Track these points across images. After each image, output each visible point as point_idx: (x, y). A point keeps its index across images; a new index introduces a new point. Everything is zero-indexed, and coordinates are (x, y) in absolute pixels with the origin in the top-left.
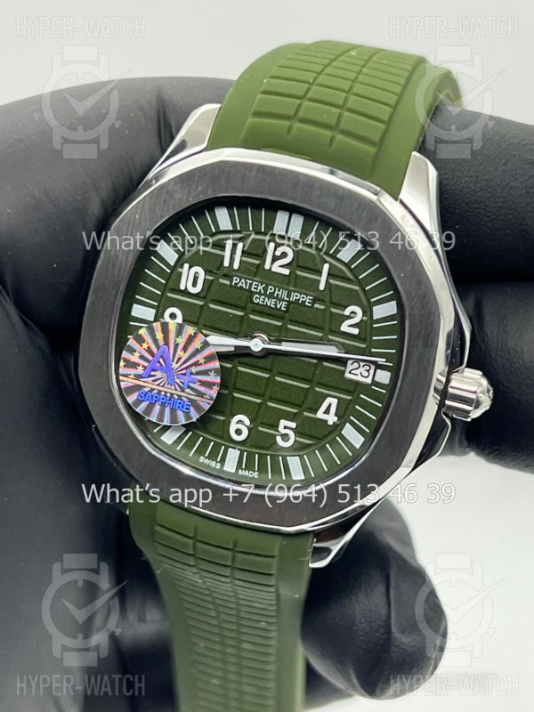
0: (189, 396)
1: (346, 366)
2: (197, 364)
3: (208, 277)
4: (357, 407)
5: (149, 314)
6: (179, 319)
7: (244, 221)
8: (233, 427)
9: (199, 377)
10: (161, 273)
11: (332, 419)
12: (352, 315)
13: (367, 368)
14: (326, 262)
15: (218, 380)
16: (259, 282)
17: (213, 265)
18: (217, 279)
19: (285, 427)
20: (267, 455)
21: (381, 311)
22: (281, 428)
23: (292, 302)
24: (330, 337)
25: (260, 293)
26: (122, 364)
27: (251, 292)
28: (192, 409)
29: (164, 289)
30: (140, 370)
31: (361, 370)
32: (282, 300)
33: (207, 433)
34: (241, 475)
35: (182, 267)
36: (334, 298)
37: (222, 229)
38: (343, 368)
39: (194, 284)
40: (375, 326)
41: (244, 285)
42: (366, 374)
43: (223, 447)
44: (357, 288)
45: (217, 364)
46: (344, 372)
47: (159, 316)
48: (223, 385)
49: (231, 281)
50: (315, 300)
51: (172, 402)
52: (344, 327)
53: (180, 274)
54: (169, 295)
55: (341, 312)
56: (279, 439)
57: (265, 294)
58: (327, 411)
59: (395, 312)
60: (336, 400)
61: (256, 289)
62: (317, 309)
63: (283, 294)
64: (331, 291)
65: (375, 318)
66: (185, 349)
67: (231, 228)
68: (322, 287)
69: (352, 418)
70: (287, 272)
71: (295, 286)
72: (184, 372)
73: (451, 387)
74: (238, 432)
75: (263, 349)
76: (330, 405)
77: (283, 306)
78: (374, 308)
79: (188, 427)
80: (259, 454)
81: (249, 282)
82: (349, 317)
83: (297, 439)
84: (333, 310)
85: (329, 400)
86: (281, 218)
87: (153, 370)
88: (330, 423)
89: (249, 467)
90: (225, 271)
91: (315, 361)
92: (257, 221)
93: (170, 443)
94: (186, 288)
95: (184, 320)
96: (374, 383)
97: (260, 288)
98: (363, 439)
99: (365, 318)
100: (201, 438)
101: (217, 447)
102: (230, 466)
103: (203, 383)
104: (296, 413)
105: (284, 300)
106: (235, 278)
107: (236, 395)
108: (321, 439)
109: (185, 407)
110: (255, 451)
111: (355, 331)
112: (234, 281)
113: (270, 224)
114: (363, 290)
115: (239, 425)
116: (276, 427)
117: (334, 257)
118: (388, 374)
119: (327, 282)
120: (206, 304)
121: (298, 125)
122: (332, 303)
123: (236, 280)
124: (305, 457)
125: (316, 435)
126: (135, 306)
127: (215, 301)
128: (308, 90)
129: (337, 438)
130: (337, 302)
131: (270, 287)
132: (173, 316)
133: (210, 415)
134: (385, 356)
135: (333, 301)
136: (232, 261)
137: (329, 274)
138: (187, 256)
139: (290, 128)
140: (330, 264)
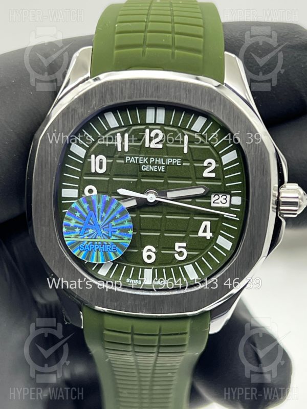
0: (114, 241)
1: (210, 199)
2: (115, 219)
3: (109, 161)
4: (223, 223)
5: (73, 193)
6: (95, 193)
7: (125, 119)
8: (145, 254)
9: (118, 227)
10: (77, 164)
11: (209, 235)
12: (209, 165)
13: (224, 197)
16: (143, 157)
17: (110, 152)
18: (114, 161)
19: (179, 247)
20: (170, 268)
21: (227, 159)
22: (177, 249)
23: (168, 165)
24: (197, 183)
25: (145, 164)
26: (64, 230)
27: (139, 164)
28: (117, 248)
29: (80, 174)
30: (77, 231)
31: (221, 199)
33: (130, 262)
35: (90, 156)
36: (198, 156)
37: (112, 127)
38: (209, 201)
39: (101, 167)
40: (225, 169)
41: (134, 161)
42: (224, 201)
43: (140, 270)
44: (208, 147)
45: (129, 216)
46: (210, 203)
47: (81, 193)
48: (134, 230)
49: (125, 160)
50: (183, 160)
51: (103, 248)
52: (206, 174)
53: (90, 162)
54: (85, 178)
55: (201, 165)
56: (177, 256)
57: (149, 164)
58: (205, 231)
59: (237, 157)
60: (209, 223)
62: (185, 166)
63: (161, 161)
64: (192, 153)
65: (224, 164)
66: (105, 211)
67: (118, 125)
68: (186, 151)
69: (221, 231)
71: (168, 155)
72: (107, 226)
73: (282, 197)
74: (149, 257)
75: (156, 201)
76: (206, 226)
77: (162, 169)
78: (222, 158)
79: (115, 262)
80: (165, 268)
81: (137, 158)
82: (207, 167)
83: (189, 253)
84: (196, 165)
85: (204, 223)
87: (87, 229)
88: (208, 238)
90: (119, 154)
91: (190, 200)
92: (134, 118)
93: (105, 275)
94: (95, 171)
95: (98, 192)
96: (231, 205)
97: (145, 160)
98: (231, 244)
99: (218, 165)
100: (125, 267)
101: (136, 271)
102: (148, 280)
103: (121, 230)
104: (184, 237)
105: (162, 165)
106: (127, 157)
107: (142, 234)
108: (204, 250)
109: (113, 248)
110: (162, 267)
111: (213, 175)
112: (127, 160)
113: (143, 118)
114: (213, 147)
115: (149, 253)
116: (173, 249)
117: (189, 130)
118: (240, 198)
119: (188, 147)
120: (111, 179)
121: (147, 49)
122: (194, 160)
123: (128, 159)
124: (196, 263)
125: (200, 248)
126: (63, 190)
127: (117, 175)
128: (146, 26)
129: (215, 247)
130: (197, 159)
131: (151, 159)
132: (90, 191)
133: (129, 250)
134: (235, 187)
135: (195, 159)
136: (123, 147)
137: (189, 142)
138: (92, 150)
139: (144, 53)
140: (188, 135)
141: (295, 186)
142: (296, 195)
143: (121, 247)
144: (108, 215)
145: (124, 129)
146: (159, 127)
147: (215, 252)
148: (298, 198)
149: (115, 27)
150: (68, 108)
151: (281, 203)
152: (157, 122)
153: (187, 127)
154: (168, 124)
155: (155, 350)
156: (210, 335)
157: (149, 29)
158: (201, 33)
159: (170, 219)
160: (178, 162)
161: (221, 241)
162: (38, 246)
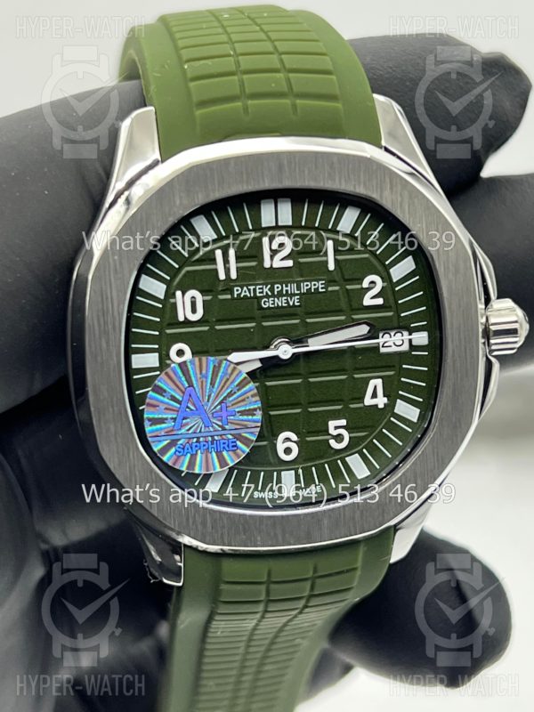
0: (233, 432)
2: (230, 395)
3: (209, 298)
4: (402, 379)
5: (151, 360)
6: (188, 355)
7: (227, 226)
8: (280, 447)
9: (237, 408)
10: (153, 310)
11: (381, 401)
12: (372, 285)
13: (399, 335)
15: (258, 403)
16: (263, 284)
17: (207, 283)
18: (215, 297)
19: (336, 428)
20: (324, 464)
21: (399, 271)
22: (332, 431)
23: (304, 294)
24: (355, 317)
25: (267, 296)
27: (257, 298)
28: (239, 444)
29: (161, 327)
30: (169, 424)
31: (394, 339)
32: (293, 295)
33: (257, 464)
35: (174, 296)
36: (350, 273)
39: (194, 311)
40: (397, 289)
41: (247, 293)
42: (400, 342)
43: (275, 473)
44: (366, 256)
45: (251, 385)
46: (378, 346)
47: (164, 359)
48: (263, 410)
49: (232, 294)
50: (330, 282)
51: (215, 446)
52: (367, 302)
53: (175, 305)
54: (168, 331)
55: (359, 286)
56: (332, 443)
57: (273, 296)
58: (374, 395)
59: (414, 267)
60: (380, 381)
61: (262, 292)
62: (331, 291)
63: (292, 288)
64: (341, 268)
65: (395, 280)
68: (331, 266)
69: (401, 392)
70: (290, 263)
71: (302, 276)
73: (492, 325)
74: (288, 451)
76: (375, 388)
77: (295, 301)
78: (391, 270)
80: (315, 466)
81: (252, 288)
82: (368, 289)
83: (352, 435)
84: (348, 287)
85: (372, 383)
87: (184, 419)
88: (381, 406)
89: (309, 481)
90: (222, 285)
92: (241, 220)
93: (216, 491)
94: (186, 318)
95: (193, 354)
96: (413, 348)
97: (266, 290)
98: (418, 411)
99: (385, 284)
100: (249, 472)
101: (268, 477)
103: (242, 413)
104: (341, 410)
105: (295, 295)
106: (236, 289)
107: (271, 413)
108: (373, 427)
109: (231, 445)
110: (309, 464)
111: (380, 301)
112: (236, 293)
113: (257, 218)
114: (375, 255)
115: (286, 444)
116: (326, 432)
117: (334, 231)
118: (425, 334)
119: (336, 260)
120: (212, 328)
121: (250, 102)
122: (346, 280)
123: (237, 290)
124: (364, 450)
125: (368, 425)
126: (134, 357)
127: (221, 321)
128: (237, 64)
129: (392, 419)
130: (351, 277)
131: (276, 286)
132: (180, 353)
133: (258, 444)
134: (416, 317)
135: (346, 277)
136: (227, 271)
137: (336, 251)
138: (175, 283)
139: (246, 109)
140: (333, 240)
141: (508, 303)
142: (514, 319)
143: (246, 441)
144: (217, 390)
145: (225, 242)
147: (393, 428)
148: (516, 322)
151: (491, 334)
152: (280, 224)
153: (330, 227)
154: (298, 224)
157: (243, 67)
158: (329, 66)
159: (315, 383)
160: (320, 285)
161: (402, 408)
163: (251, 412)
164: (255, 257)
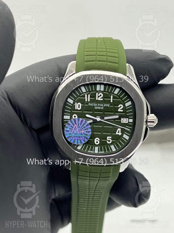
0: (84, 136)
1: (121, 120)
2: (84, 127)
3: (83, 105)
4: (126, 129)
5: (68, 117)
6: (77, 117)
7: (89, 89)
8: (95, 141)
9: (86, 131)
10: (70, 106)
11: (120, 134)
13: (126, 119)
14: (111, 95)
15: (91, 130)
16: (95, 103)
17: (83, 102)
18: (84, 105)
19: (109, 138)
20: (105, 146)
21: (127, 104)
22: (108, 139)
23: (105, 107)
24: (116, 113)
25: (96, 106)
26: (65, 131)
27: (94, 106)
28: (85, 139)
29: (71, 110)
30: (70, 132)
31: (125, 120)
33: (90, 144)
34: (99, 153)
35: (75, 104)
36: (115, 103)
37: (83, 92)
38: (120, 121)
39: (79, 107)
40: (127, 108)
42: (126, 121)
44: (120, 100)
45: (90, 126)
46: (121, 121)
48: (92, 132)
49: (88, 105)
50: (111, 105)
52: (119, 110)
53: (75, 106)
54: (73, 111)
55: (117, 107)
56: (108, 142)
57: (97, 106)
58: (119, 132)
59: (131, 104)
60: (120, 129)
62: (111, 107)
63: (102, 105)
65: (126, 106)
66: (81, 124)
67: (86, 91)
68: (112, 101)
69: (125, 132)
70: (102, 99)
71: (104, 103)
73: (148, 120)
74: (97, 142)
75: (100, 121)
77: (102, 108)
78: (126, 104)
79: (84, 144)
80: (103, 147)
81: (93, 104)
82: (120, 108)
83: (113, 141)
84: (115, 107)
85: (118, 129)
86: (98, 86)
88: (120, 135)
89: (101, 150)
90: (86, 102)
91: (113, 120)
92: (92, 88)
93: (80, 149)
94: (77, 109)
95: (78, 117)
96: (129, 122)
97: (96, 105)
98: (129, 137)
99: (124, 107)
100: (88, 146)
101: (92, 148)
102: (96, 152)
103: (87, 132)
104: (111, 134)
105: (102, 107)
107: (94, 133)
109: (83, 139)
111: (122, 111)
112: (89, 105)
113: (96, 88)
114: (122, 100)
115: (97, 141)
116: (106, 139)
118: (132, 120)
119: (113, 100)
120: (83, 112)
121: (97, 62)
124: (115, 145)
125: (117, 139)
126: (64, 116)
127: (85, 111)
128: (96, 53)
129: (122, 138)
131: (98, 104)
132: (75, 117)
133: (89, 140)
134: (130, 115)
135: (115, 104)
136: (88, 100)
137: (113, 98)
138: (76, 101)
139: (96, 64)
140: (113, 95)
141: (153, 115)
142: (154, 119)
143: (87, 139)
144: (81, 126)
145: (88, 93)
146: (101, 92)
147: (122, 141)
148: (154, 120)
149: (84, 53)
150: (67, 85)
151: (148, 122)
152: (101, 90)
153: (112, 92)
154: (105, 91)
155: (98, 179)
156: (120, 173)
157: (98, 54)
158: (117, 56)
159: (105, 127)
160: (108, 105)
161: (125, 136)
162: (55, 138)
163: (89, 132)
164: (94, 97)
